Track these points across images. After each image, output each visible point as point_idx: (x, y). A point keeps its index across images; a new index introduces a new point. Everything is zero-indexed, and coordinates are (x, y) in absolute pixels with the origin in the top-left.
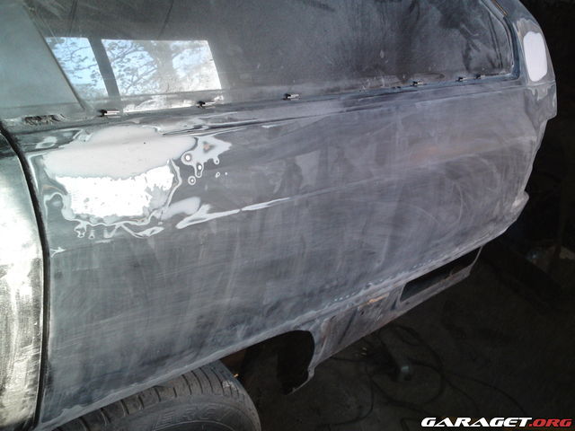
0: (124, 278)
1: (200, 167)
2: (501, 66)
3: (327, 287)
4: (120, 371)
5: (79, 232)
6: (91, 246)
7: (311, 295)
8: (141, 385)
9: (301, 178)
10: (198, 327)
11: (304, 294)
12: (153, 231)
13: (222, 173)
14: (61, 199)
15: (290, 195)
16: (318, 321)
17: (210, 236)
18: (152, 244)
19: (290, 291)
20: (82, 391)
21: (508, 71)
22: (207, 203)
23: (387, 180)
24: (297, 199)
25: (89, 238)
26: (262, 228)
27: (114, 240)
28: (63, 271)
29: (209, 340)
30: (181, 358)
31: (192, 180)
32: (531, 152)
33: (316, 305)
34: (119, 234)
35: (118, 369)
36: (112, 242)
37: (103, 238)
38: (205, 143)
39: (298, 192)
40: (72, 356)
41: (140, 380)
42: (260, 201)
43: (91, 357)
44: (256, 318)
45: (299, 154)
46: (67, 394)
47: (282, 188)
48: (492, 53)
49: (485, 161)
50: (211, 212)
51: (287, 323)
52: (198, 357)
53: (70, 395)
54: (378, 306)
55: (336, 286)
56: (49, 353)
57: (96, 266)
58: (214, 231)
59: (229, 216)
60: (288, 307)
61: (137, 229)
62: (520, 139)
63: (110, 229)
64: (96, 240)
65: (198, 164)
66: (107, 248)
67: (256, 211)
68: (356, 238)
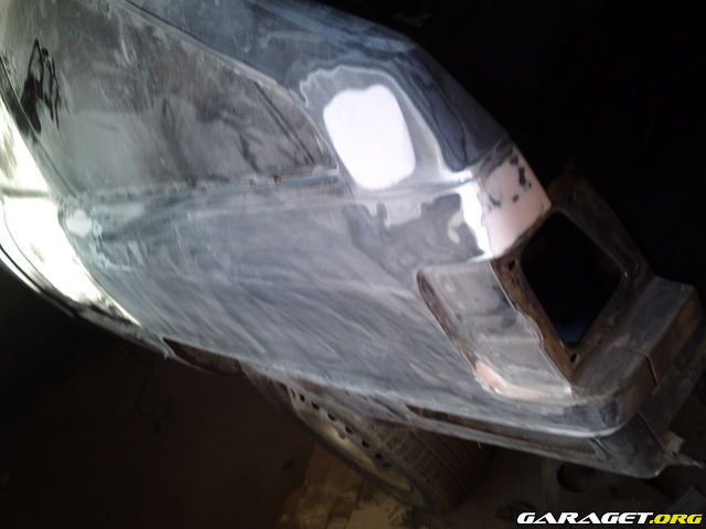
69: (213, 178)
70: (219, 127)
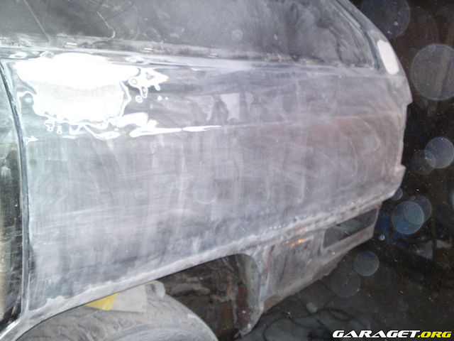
0: (89, 174)
1: (145, 91)
2: (365, 61)
3: (262, 213)
4: (95, 266)
5: (48, 126)
6: (59, 139)
7: (250, 219)
8: (116, 284)
9: (227, 112)
10: (159, 232)
11: (244, 217)
12: (111, 135)
13: (163, 97)
14: (31, 96)
15: (221, 124)
16: (259, 248)
17: (159, 148)
18: (111, 146)
19: (232, 211)
20: (64, 281)
21: (371, 65)
22: (153, 118)
23: (295, 125)
24: (226, 128)
25: (57, 132)
26: (202, 150)
27: (79, 138)
28: (37, 159)
29: (170, 247)
30: (148, 261)
31: (139, 99)
32: (400, 125)
33: (256, 229)
34: (83, 132)
35: (93, 263)
36: (77, 139)
37: (69, 134)
38: (147, 73)
39: (226, 123)
40: (51, 243)
41: (114, 278)
42: (197, 124)
43: (68, 247)
44: (207, 233)
45: (222, 93)
46: (50, 282)
47: (213, 118)
48: (357, 51)
49: (366, 124)
50: (158, 126)
51: (234, 243)
52: (163, 264)
53: (53, 283)
54: (306, 247)
55: (269, 215)
56: (31, 237)
57: (65, 159)
58: (162, 143)
59: (173, 133)
60: (232, 227)
61: (98, 132)
62: (389, 113)
63: (75, 128)
64: (63, 135)
65: (143, 88)
66: (73, 143)
67: (194, 133)
68: (278, 171)
69: (314, 58)
70: (327, 32)
